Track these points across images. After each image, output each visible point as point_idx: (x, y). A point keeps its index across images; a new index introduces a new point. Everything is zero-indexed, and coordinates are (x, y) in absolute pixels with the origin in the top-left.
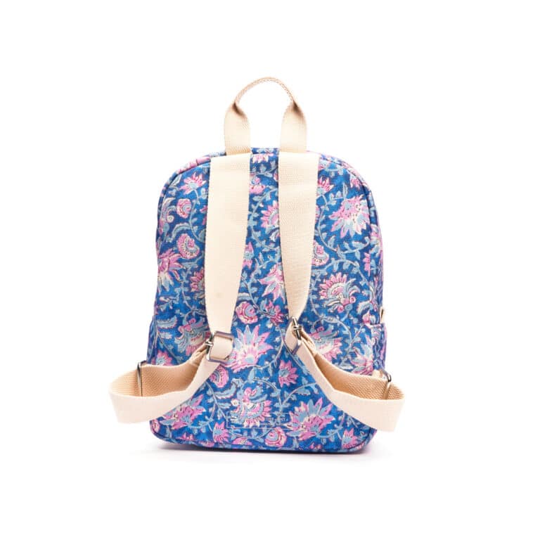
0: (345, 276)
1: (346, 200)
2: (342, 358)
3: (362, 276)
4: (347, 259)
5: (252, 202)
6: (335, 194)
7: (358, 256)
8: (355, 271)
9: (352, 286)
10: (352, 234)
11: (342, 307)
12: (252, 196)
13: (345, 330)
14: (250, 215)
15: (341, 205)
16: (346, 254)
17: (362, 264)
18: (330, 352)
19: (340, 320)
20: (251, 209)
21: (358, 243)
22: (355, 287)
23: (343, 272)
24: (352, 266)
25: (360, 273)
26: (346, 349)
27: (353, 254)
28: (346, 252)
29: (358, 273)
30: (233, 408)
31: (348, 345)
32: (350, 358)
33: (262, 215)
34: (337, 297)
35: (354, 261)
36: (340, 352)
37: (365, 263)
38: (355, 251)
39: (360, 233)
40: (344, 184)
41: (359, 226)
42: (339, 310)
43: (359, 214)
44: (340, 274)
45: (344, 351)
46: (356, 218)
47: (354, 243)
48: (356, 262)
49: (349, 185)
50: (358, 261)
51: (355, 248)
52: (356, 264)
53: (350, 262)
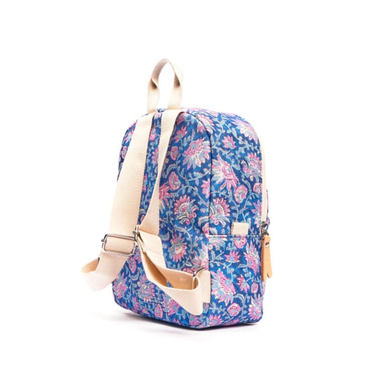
0: (189, 198)
1: (193, 142)
2: (186, 258)
3: (200, 198)
4: (190, 185)
5: (149, 146)
6: (187, 138)
7: (197, 183)
8: (195, 194)
9: (193, 205)
10: (194, 167)
11: (188, 220)
12: (149, 142)
13: (188, 237)
14: (147, 156)
15: (189, 146)
16: (190, 182)
17: (200, 189)
18: (181, 253)
19: (186, 230)
20: (148, 151)
21: (198, 173)
22: (195, 206)
23: (188, 195)
24: (193, 190)
25: (199, 195)
26: (189, 252)
27: (194, 181)
28: (190, 180)
29: (197, 195)
30: (138, 288)
31: (190, 249)
32: (191, 258)
33: (152, 155)
34: (184, 213)
35: (194, 187)
36: (185, 253)
37: (203, 188)
38: (195, 179)
39: (200, 166)
40: (193, 130)
41: (199, 161)
42: (187, 222)
43: (201, 152)
44: (186, 196)
45: (187, 253)
46: (198, 155)
47: (195, 173)
48: (196, 187)
49: (196, 131)
50: (197, 187)
51: (195, 177)
52: (196, 189)
53: (192, 187)
